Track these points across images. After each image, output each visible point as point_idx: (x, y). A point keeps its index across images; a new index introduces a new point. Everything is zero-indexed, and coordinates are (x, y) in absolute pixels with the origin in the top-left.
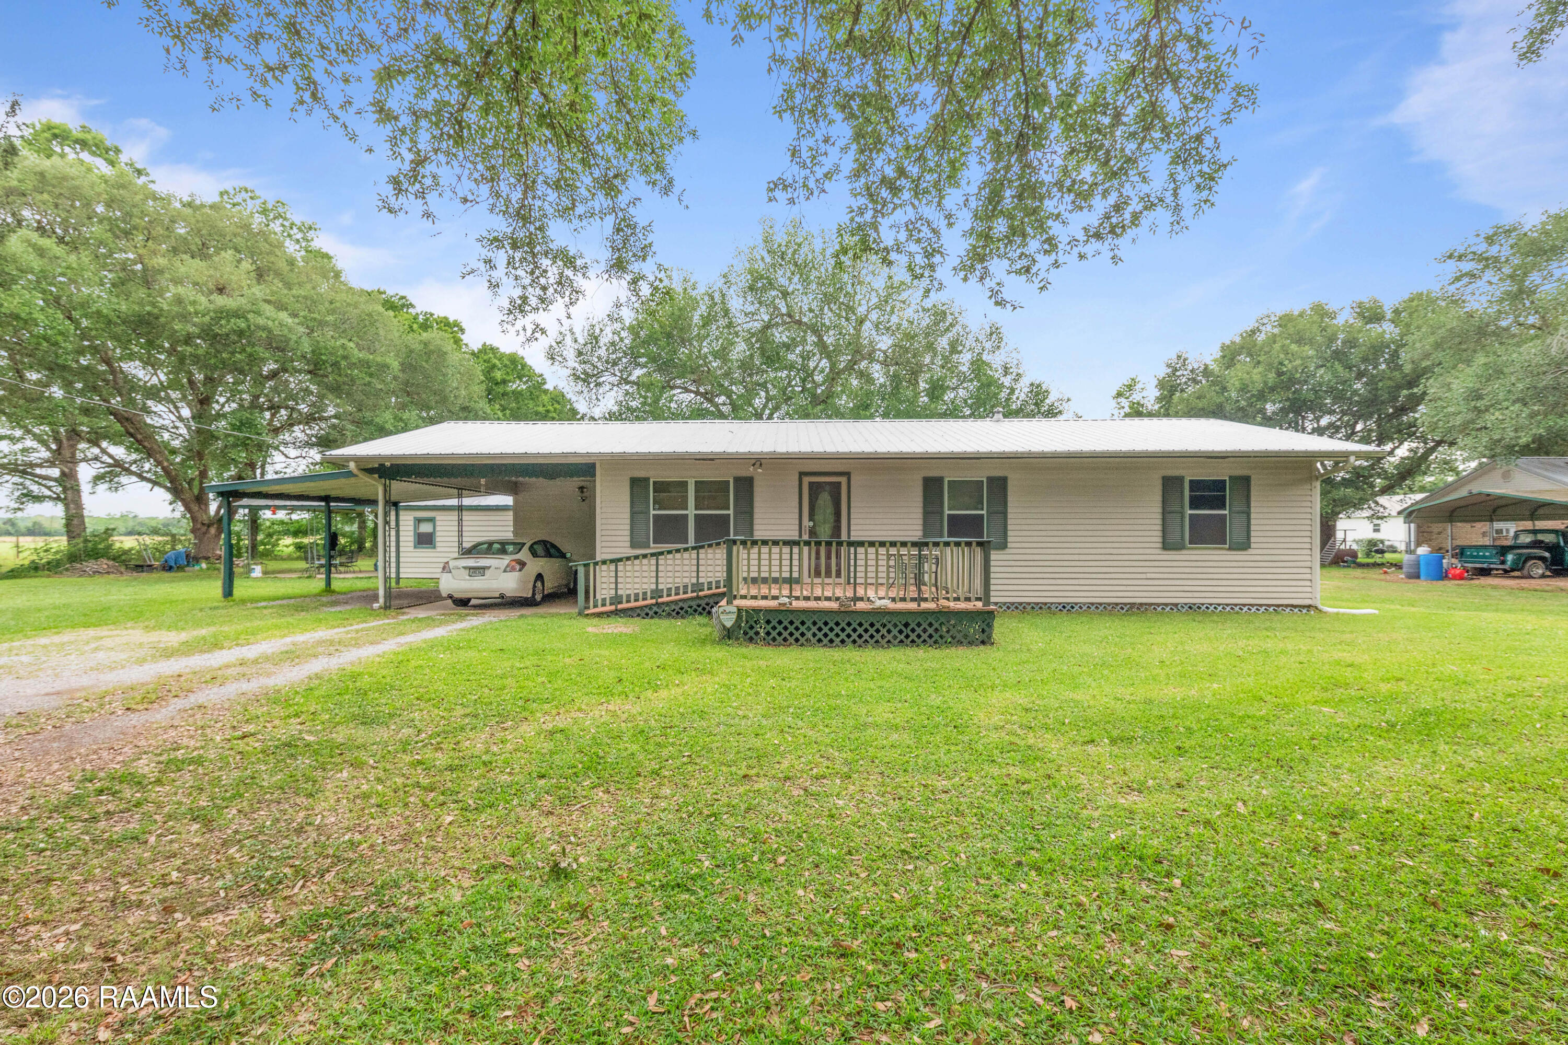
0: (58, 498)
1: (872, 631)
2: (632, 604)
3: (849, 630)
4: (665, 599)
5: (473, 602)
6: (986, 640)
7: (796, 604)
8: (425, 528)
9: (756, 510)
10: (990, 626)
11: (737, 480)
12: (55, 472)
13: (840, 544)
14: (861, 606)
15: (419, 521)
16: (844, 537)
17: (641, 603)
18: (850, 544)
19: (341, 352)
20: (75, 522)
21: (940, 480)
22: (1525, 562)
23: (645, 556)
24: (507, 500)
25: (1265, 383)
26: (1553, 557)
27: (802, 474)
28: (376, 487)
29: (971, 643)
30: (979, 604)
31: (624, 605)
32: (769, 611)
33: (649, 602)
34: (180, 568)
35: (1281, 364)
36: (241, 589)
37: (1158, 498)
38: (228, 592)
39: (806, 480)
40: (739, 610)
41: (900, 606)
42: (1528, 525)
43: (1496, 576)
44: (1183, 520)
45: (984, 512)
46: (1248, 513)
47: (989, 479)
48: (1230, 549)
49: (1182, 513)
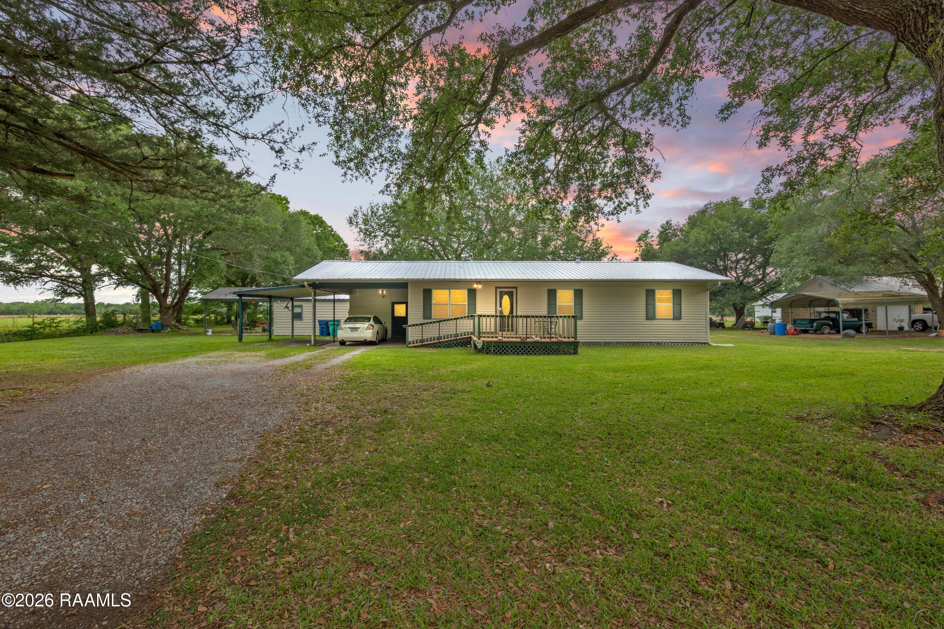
0: (81, 294)
1: (533, 349)
2: (429, 342)
3: (525, 349)
4: (443, 340)
5: (347, 343)
6: (576, 353)
7: (504, 340)
8: (297, 310)
9: (477, 303)
10: (577, 348)
11: (469, 290)
13: (513, 317)
14: (528, 340)
16: (515, 314)
17: (433, 342)
18: (517, 317)
19: (257, 224)
20: (91, 307)
22: (821, 326)
23: (431, 323)
24: (347, 297)
25: (706, 239)
26: (834, 324)
29: (571, 354)
30: (573, 340)
31: (426, 343)
32: (495, 342)
33: (436, 341)
34: (158, 331)
35: (714, 229)
37: (644, 298)
39: (498, 290)
40: (484, 342)
41: (543, 340)
42: (826, 309)
43: (811, 333)
44: (654, 307)
45: (573, 304)
46: (680, 305)
47: (575, 290)
48: (674, 319)
49: (654, 304)
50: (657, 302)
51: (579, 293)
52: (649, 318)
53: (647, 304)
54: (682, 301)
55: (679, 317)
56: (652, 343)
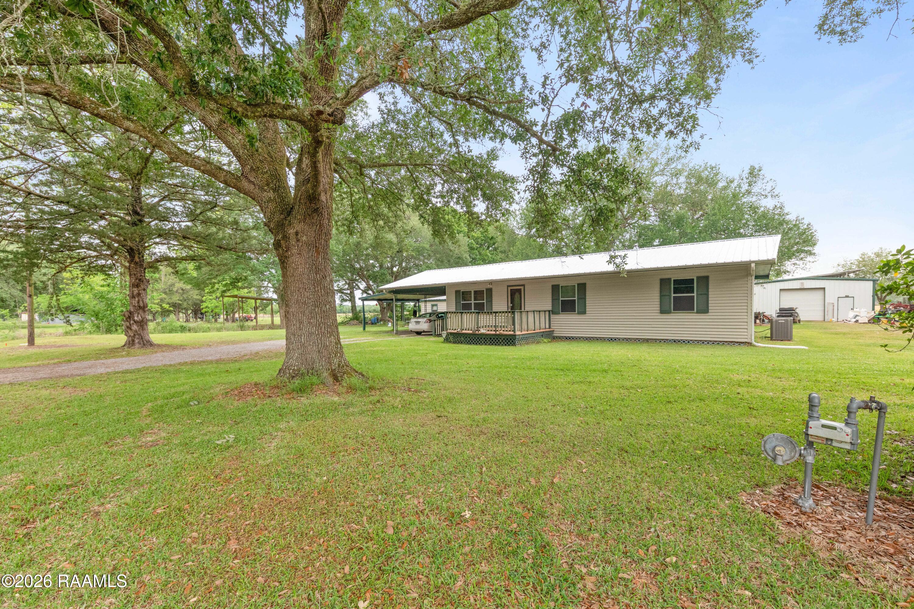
1: (481, 340)
3: (475, 340)
6: (513, 345)
8: (435, 308)
9: (493, 301)
10: (515, 340)
11: (487, 290)
12: (349, 292)
14: (477, 332)
15: (433, 306)
21: (558, 286)
27: (508, 286)
28: (392, 296)
29: (509, 345)
30: (512, 333)
32: (454, 333)
34: (375, 324)
36: (367, 329)
37: (658, 289)
38: (364, 329)
39: (509, 288)
41: (490, 332)
44: (670, 299)
45: (576, 298)
46: (707, 295)
47: (578, 284)
48: (697, 312)
49: (670, 296)
50: (674, 293)
51: (582, 287)
52: (663, 311)
53: (661, 296)
54: (710, 290)
55: (705, 310)
56: (667, 340)
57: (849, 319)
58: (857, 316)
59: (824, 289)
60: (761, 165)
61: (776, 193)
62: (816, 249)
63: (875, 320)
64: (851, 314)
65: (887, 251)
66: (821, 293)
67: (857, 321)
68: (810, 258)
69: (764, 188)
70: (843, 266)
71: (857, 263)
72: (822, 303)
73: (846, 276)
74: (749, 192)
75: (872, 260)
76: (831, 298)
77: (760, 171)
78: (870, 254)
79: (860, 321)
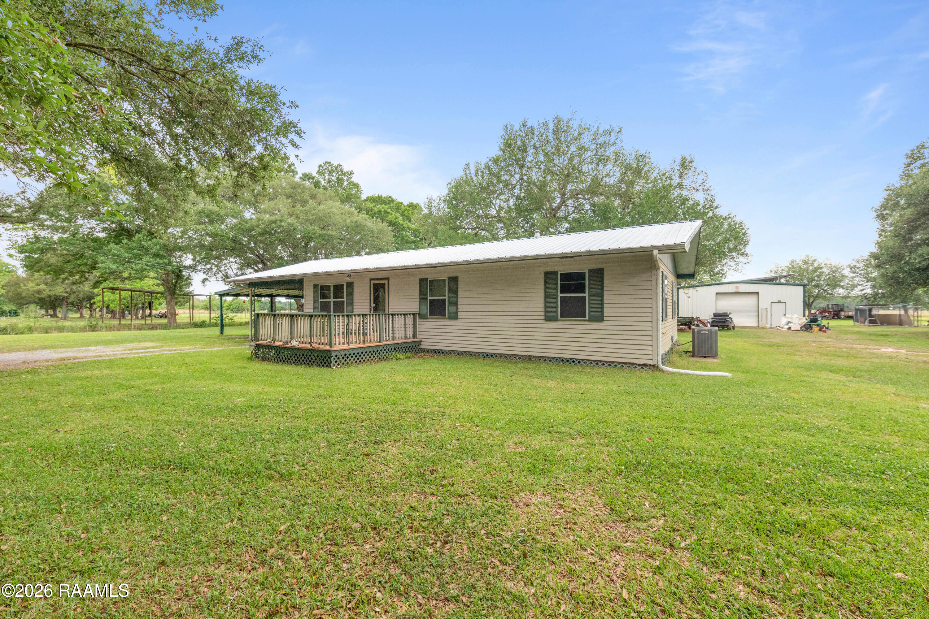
9: (355, 299)
11: (347, 284)
21: (427, 279)
27: (371, 280)
37: (542, 286)
39: (373, 282)
44: (557, 301)
45: (446, 298)
46: (602, 295)
47: (449, 278)
48: (590, 321)
49: (556, 296)
50: (561, 293)
51: (454, 281)
52: (548, 318)
53: (546, 296)
54: (605, 289)
55: (598, 318)
56: (553, 358)
57: (782, 326)
58: (789, 322)
59: (758, 293)
60: (692, 156)
61: (708, 186)
62: (748, 250)
63: (807, 328)
64: (784, 320)
65: (813, 258)
66: (754, 297)
67: (789, 328)
68: (741, 259)
69: (695, 180)
70: (776, 272)
71: (787, 269)
72: (756, 308)
73: (778, 281)
74: (680, 186)
75: (800, 267)
76: (764, 303)
77: (691, 162)
78: (798, 261)
79: (792, 329)
